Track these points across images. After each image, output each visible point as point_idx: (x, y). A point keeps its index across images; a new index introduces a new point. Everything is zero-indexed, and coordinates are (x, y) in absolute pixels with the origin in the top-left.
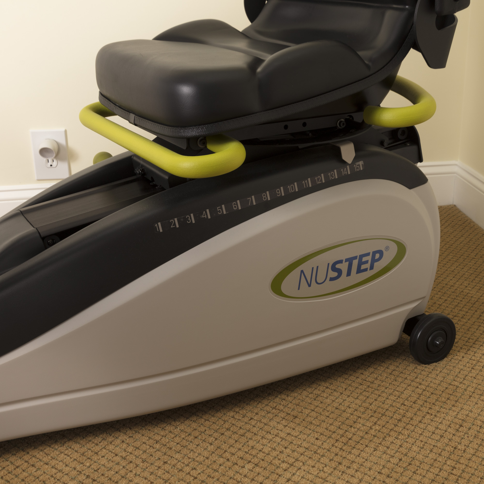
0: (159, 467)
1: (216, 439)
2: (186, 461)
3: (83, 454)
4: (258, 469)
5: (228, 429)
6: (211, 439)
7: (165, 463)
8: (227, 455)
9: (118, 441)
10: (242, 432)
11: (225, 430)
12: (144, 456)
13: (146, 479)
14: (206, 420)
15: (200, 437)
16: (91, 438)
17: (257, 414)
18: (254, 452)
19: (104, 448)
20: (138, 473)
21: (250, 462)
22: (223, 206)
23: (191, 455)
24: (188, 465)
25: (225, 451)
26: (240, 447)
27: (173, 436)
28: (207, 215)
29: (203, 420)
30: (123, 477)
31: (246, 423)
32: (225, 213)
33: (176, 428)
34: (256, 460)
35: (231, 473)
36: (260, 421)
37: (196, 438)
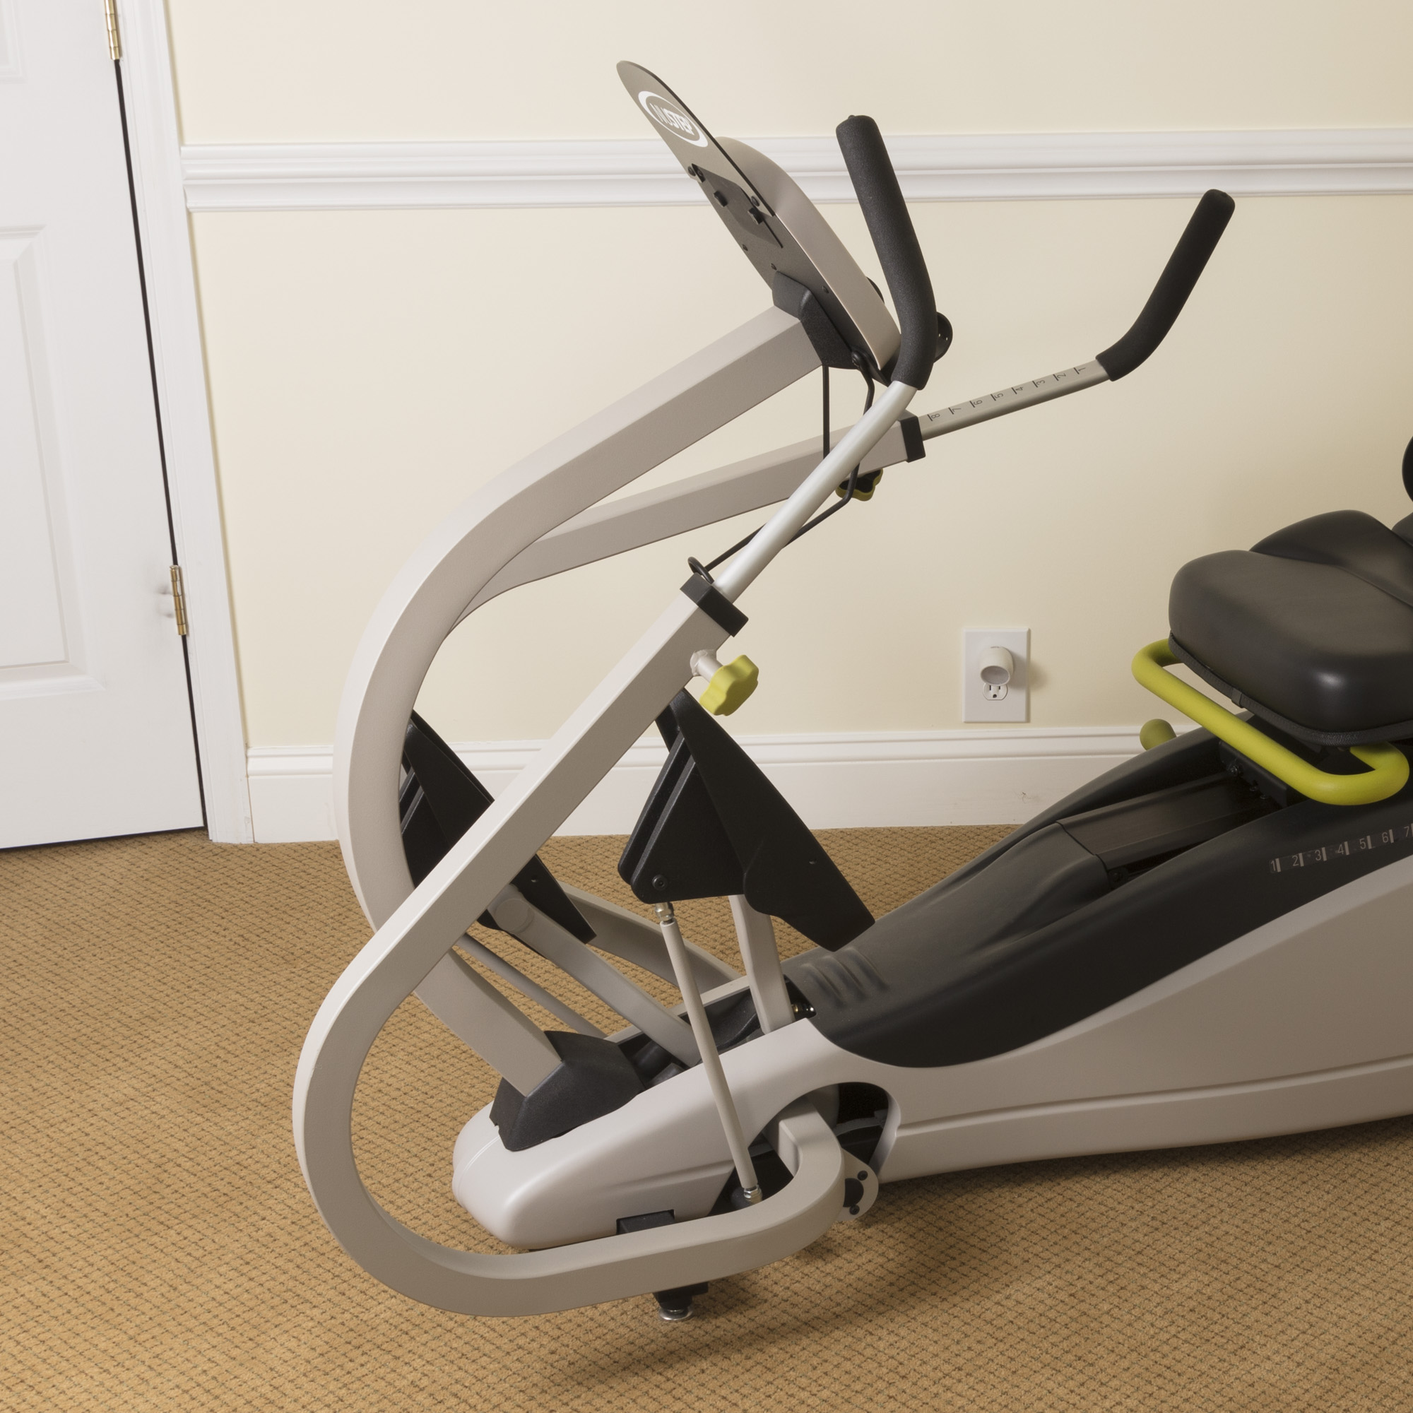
0: (1255, 1215)
1: (1335, 1187)
2: (1293, 1211)
3: (1140, 1191)
4: (1399, 1228)
5: (1352, 1176)
6: (1327, 1187)
7: (1262, 1210)
8: (1354, 1208)
9: (1188, 1179)
10: (1373, 1180)
11: (1347, 1176)
12: (1230, 1200)
13: (1237, 1227)
14: (1317, 1162)
15: (1310, 1183)
16: (1146, 1172)
17: (1397, 1158)
18: (1393, 1207)
19: (1169, 1185)
20: (1225, 1220)
21: (1387, 1219)
22: (1368, 837)
23: (1299, 1204)
24: (1295, 1216)
25: (1350, 1203)
26: (1373, 1198)
27: (1269, 1178)
28: (1344, 849)
29: (1313, 1161)
30: (1204, 1223)
31: (1380, 1170)
32: (1370, 847)
33: (1273, 1168)
34: (1397, 1218)
35: (1361, 1230)
36: (1402, 1169)
37: (1304, 1183)
